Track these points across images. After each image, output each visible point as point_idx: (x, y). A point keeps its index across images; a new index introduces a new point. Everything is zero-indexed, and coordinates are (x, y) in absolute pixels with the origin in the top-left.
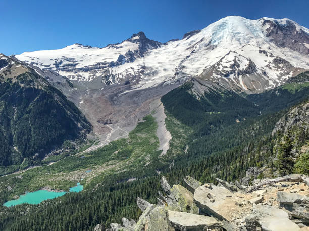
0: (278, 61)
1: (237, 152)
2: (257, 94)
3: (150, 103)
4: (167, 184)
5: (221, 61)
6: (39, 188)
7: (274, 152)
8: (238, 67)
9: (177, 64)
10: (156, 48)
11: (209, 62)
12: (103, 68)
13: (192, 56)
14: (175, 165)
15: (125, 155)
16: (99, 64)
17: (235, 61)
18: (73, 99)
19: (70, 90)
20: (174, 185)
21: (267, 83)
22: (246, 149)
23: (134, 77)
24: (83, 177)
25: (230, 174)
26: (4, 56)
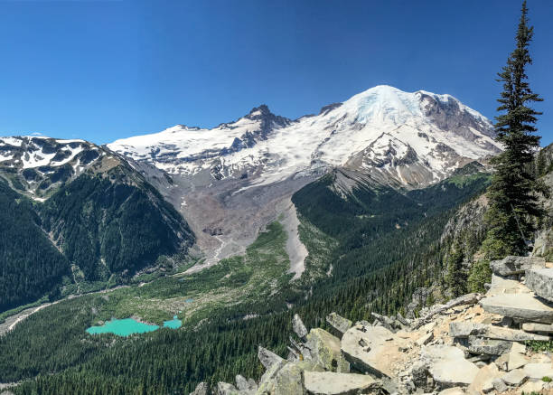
0: (442, 148)
1: (399, 270)
2: (420, 191)
3: (276, 203)
4: (303, 327)
5: (372, 145)
6: (127, 316)
7: (444, 264)
8: (395, 154)
9: (313, 149)
10: (284, 127)
11: (356, 147)
12: (212, 156)
13: (333, 139)
14: (314, 293)
15: (241, 280)
16: (207, 151)
17: (390, 145)
18: (172, 199)
19: (169, 187)
20: (312, 330)
21: (430, 175)
22: (411, 264)
23: (253, 169)
24: (182, 308)
25: (391, 301)
26: (95, 146)
